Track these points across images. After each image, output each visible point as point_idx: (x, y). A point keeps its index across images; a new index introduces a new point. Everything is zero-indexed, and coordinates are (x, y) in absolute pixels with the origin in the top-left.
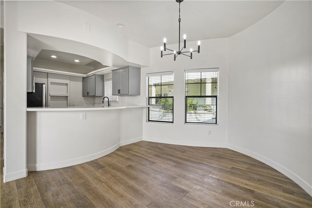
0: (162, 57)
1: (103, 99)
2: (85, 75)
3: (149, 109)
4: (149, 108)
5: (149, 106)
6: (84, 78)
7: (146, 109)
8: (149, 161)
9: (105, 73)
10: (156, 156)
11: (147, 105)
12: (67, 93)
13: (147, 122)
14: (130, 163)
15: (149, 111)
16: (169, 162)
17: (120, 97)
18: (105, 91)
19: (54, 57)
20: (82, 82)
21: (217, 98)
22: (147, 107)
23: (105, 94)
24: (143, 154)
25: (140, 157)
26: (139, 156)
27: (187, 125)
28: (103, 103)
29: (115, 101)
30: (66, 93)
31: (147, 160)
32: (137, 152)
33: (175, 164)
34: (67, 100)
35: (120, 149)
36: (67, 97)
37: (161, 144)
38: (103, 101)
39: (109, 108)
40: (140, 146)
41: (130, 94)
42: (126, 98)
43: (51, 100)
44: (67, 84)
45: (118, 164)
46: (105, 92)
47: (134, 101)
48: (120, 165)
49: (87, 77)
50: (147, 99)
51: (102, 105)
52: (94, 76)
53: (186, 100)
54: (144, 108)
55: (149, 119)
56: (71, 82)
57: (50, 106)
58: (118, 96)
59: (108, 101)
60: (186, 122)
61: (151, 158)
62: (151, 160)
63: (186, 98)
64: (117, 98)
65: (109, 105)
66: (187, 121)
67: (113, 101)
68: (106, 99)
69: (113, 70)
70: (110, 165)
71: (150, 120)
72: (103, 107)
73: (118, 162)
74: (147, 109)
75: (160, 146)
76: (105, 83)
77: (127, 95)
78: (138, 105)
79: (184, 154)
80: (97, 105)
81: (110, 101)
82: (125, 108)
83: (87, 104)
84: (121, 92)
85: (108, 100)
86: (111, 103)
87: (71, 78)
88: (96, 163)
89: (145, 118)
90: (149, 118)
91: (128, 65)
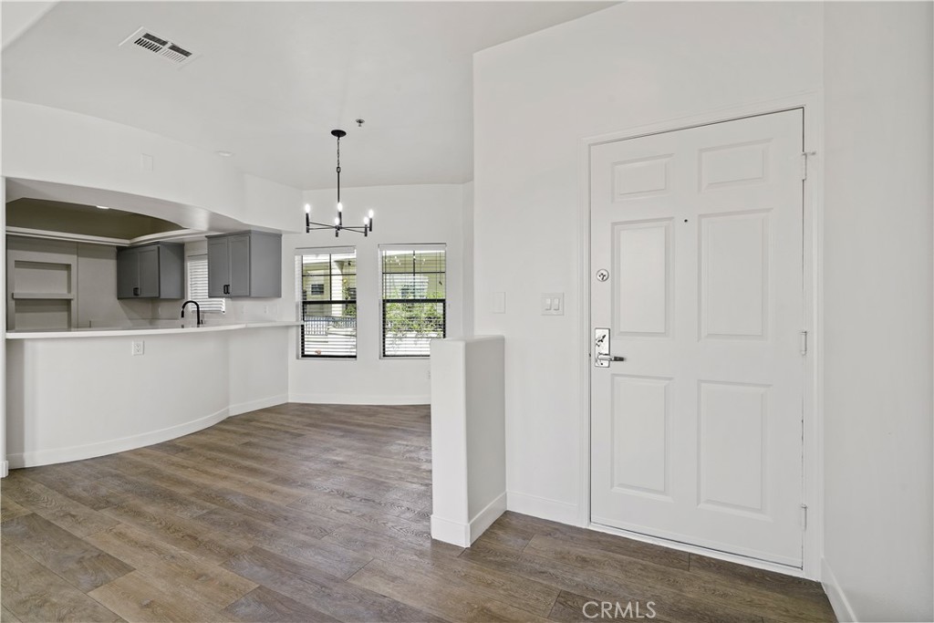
0: (308, 232)
1: (184, 307)
2: (125, 242)
3: (303, 329)
4: (303, 326)
5: (302, 323)
6: (120, 249)
7: (295, 329)
8: (292, 434)
9: (185, 240)
10: (310, 425)
11: (297, 320)
12: (69, 291)
13: (298, 358)
14: (247, 439)
15: (303, 333)
16: (332, 432)
17: (230, 301)
18: (189, 286)
20: (117, 259)
21: (444, 304)
22: (298, 326)
23: (189, 294)
24: (282, 425)
25: (274, 430)
26: (271, 429)
27: (387, 360)
28: (183, 316)
29: (218, 312)
30: (65, 291)
31: (287, 432)
32: (268, 423)
34: (69, 310)
35: (229, 421)
36: (68, 302)
38: (183, 312)
39: (202, 329)
40: (280, 413)
41: (253, 295)
42: (246, 306)
43: (16, 312)
44: (68, 267)
45: (223, 443)
46: (189, 288)
47: (265, 312)
48: (227, 444)
49: (133, 247)
50: (297, 306)
51: (181, 321)
52: (156, 247)
53: (384, 308)
54: (293, 326)
55: (303, 353)
56: (80, 259)
58: (224, 300)
59: (198, 311)
60: (384, 356)
61: (297, 429)
62: (295, 432)
63: (384, 304)
64: (222, 304)
65: (199, 323)
66: (386, 353)
67: (211, 312)
68: (191, 307)
69: (209, 237)
70: (203, 446)
71: (306, 353)
72: (183, 327)
73: (221, 440)
74: (297, 330)
75: (326, 410)
76: (189, 265)
77: (248, 296)
78: (275, 321)
80: (164, 321)
81: (204, 312)
82: (240, 329)
83: (130, 319)
84: (230, 290)
85: (198, 308)
86: (205, 318)
87: (80, 249)
88: (169, 446)
89: (293, 349)
90: (303, 349)
91: (248, 229)
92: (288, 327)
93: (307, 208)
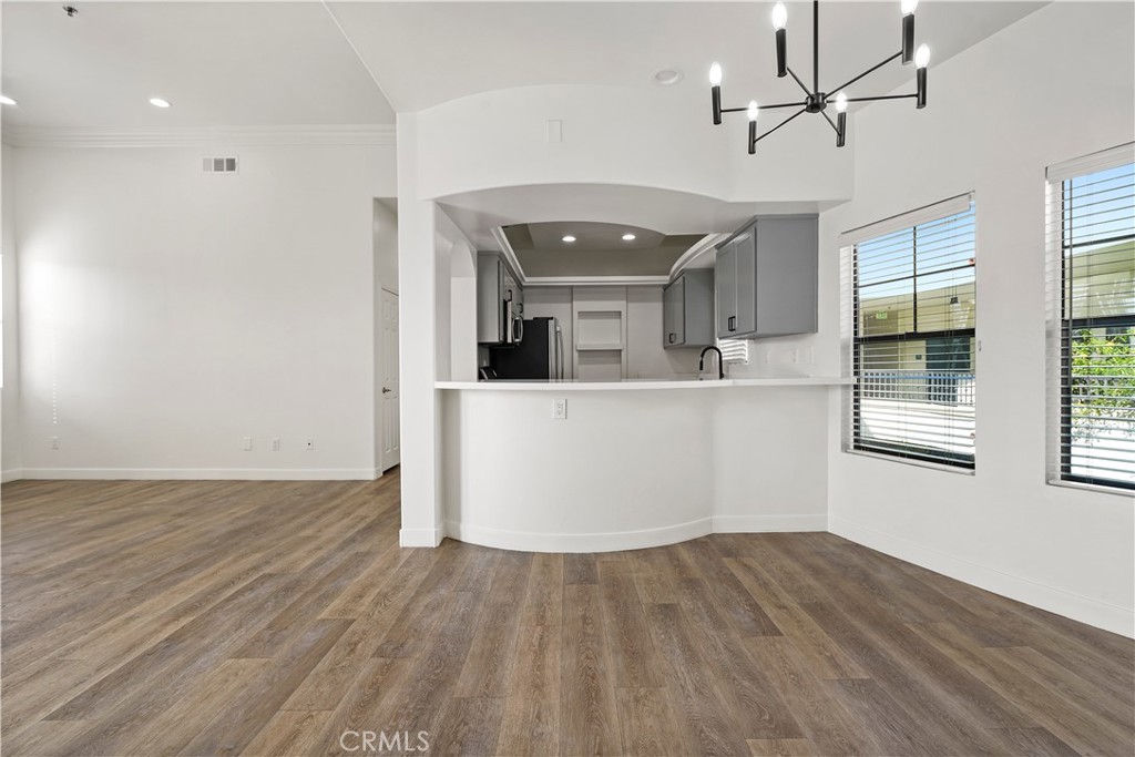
1: (702, 356)
2: (665, 279)
5: (853, 381)
6: (666, 287)
7: (842, 391)
8: (760, 619)
11: (845, 375)
12: (621, 341)
13: (846, 451)
14: (678, 598)
17: (753, 345)
19: (569, 239)
20: (664, 301)
22: (848, 387)
26: (738, 586)
28: (701, 368)
29: (741, 362)
30: (618, 342)
31: (755, 609)
32: (749, 569)
33: (866, 677)
34: (620, 359)
36: (620, 351)
37: (903, 568)
38: (701, 363)
42: (770, 349)
43: (580, 363)
44: (619, 314)
45: (640, 588)
47: (795, 360)
48: (642, 594)
49: (671, 283)
50: (845, 348)
52: (681, 279)
56: (630, 305)
57: (577, 378)
58: (746, 342)
59: (721, 360)
61: (781, 607)
62: (770, 616)
67: (735, 362)
69: (718, 247)
73: (648, 580)
79: (991, 650)
81: (729, 362)
84: (736, 325)
85: (720, 356)
86: (728, 370)
87: (628, 292)
88: (585, 565)
89: (836, 433)
90: (856, 434)
91: (751, 214)
92: (826, 387)
93: (716, 76)
